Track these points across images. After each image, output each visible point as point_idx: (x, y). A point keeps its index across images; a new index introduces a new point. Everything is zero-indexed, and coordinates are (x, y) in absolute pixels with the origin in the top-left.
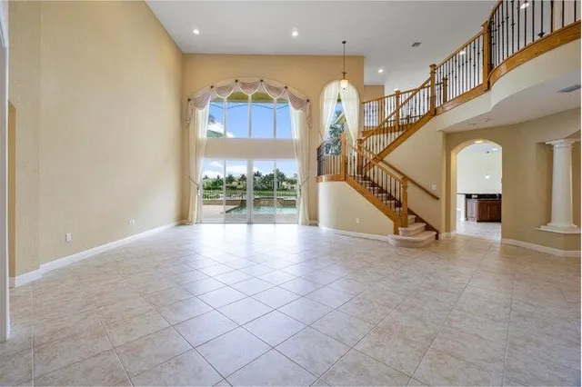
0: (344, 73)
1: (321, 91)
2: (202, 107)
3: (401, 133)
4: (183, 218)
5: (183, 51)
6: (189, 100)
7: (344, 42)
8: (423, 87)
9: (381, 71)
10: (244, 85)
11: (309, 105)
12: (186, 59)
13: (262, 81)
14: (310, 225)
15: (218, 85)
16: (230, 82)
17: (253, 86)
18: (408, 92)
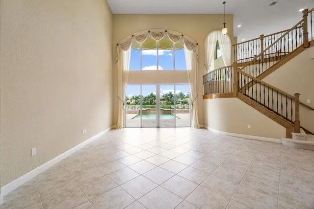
0: (225, 24)
1: (205, 38)
2: (126, 49)
3: (275, 62)
4: (114, 125)
5: (114, 12)
6: (118, 45)
7: (224, 3)
8: (295, 28)
9: (239, 26)
10: (155, 35)
11: (198, 47)
12: (115, 18)
13: (166, 31)
14: (200, 128)
15: (136, 34)
16: (145, 32)
17: (160, 35)
18: (281, 32)
